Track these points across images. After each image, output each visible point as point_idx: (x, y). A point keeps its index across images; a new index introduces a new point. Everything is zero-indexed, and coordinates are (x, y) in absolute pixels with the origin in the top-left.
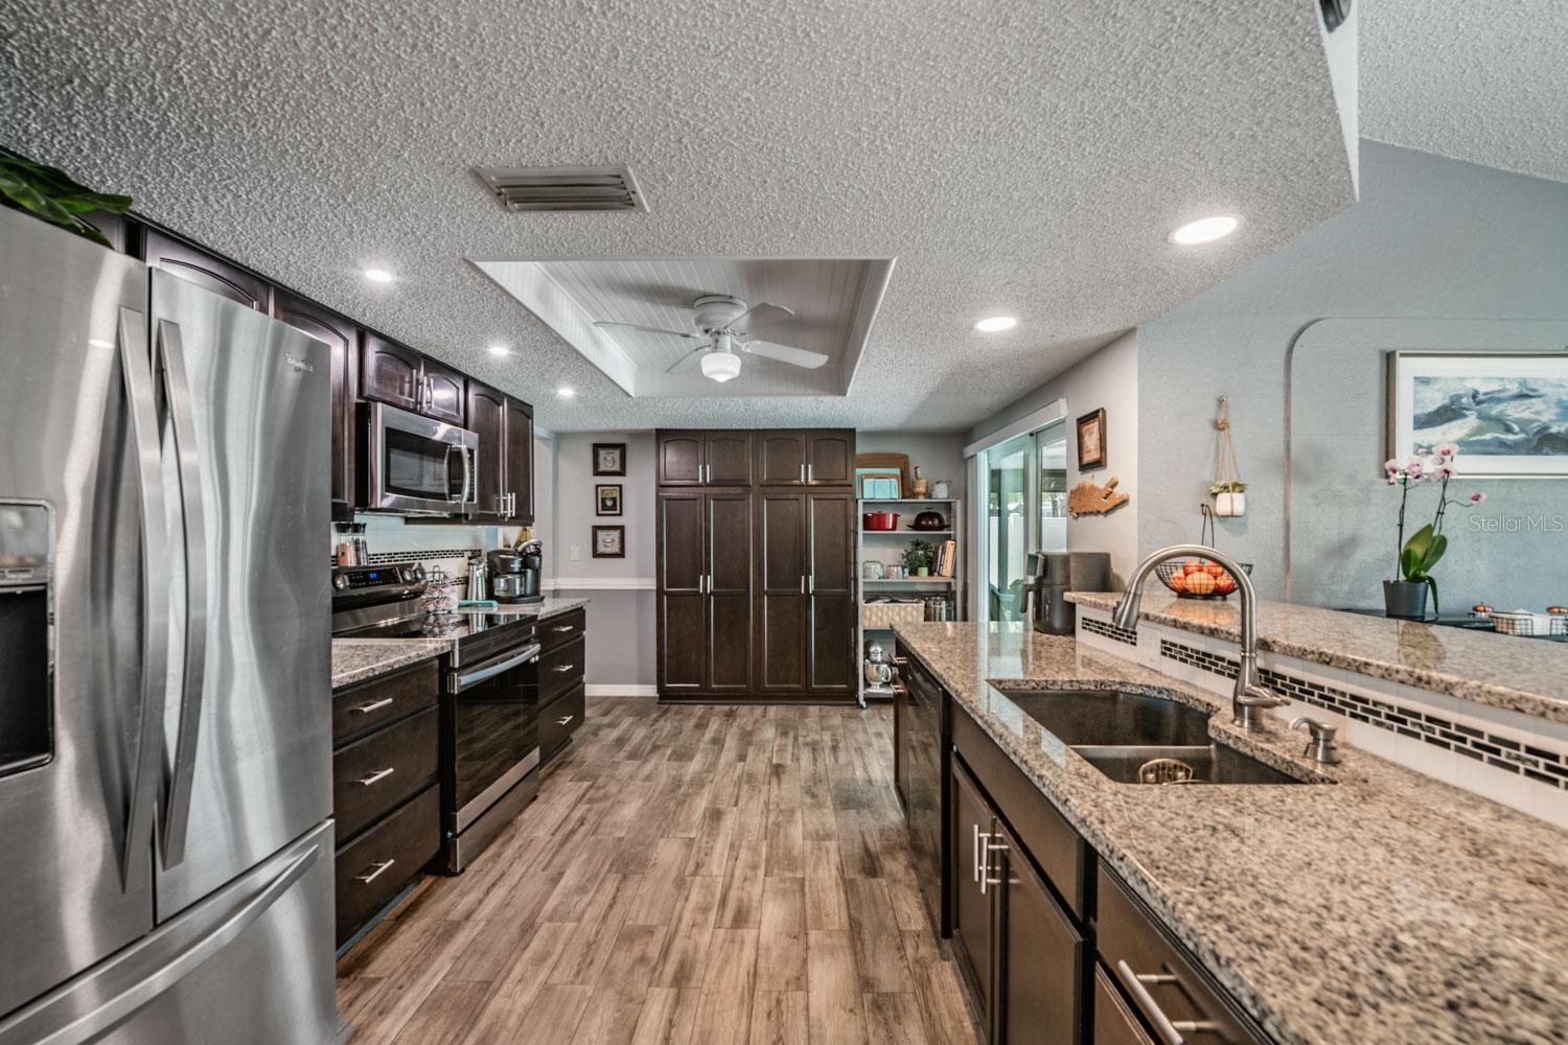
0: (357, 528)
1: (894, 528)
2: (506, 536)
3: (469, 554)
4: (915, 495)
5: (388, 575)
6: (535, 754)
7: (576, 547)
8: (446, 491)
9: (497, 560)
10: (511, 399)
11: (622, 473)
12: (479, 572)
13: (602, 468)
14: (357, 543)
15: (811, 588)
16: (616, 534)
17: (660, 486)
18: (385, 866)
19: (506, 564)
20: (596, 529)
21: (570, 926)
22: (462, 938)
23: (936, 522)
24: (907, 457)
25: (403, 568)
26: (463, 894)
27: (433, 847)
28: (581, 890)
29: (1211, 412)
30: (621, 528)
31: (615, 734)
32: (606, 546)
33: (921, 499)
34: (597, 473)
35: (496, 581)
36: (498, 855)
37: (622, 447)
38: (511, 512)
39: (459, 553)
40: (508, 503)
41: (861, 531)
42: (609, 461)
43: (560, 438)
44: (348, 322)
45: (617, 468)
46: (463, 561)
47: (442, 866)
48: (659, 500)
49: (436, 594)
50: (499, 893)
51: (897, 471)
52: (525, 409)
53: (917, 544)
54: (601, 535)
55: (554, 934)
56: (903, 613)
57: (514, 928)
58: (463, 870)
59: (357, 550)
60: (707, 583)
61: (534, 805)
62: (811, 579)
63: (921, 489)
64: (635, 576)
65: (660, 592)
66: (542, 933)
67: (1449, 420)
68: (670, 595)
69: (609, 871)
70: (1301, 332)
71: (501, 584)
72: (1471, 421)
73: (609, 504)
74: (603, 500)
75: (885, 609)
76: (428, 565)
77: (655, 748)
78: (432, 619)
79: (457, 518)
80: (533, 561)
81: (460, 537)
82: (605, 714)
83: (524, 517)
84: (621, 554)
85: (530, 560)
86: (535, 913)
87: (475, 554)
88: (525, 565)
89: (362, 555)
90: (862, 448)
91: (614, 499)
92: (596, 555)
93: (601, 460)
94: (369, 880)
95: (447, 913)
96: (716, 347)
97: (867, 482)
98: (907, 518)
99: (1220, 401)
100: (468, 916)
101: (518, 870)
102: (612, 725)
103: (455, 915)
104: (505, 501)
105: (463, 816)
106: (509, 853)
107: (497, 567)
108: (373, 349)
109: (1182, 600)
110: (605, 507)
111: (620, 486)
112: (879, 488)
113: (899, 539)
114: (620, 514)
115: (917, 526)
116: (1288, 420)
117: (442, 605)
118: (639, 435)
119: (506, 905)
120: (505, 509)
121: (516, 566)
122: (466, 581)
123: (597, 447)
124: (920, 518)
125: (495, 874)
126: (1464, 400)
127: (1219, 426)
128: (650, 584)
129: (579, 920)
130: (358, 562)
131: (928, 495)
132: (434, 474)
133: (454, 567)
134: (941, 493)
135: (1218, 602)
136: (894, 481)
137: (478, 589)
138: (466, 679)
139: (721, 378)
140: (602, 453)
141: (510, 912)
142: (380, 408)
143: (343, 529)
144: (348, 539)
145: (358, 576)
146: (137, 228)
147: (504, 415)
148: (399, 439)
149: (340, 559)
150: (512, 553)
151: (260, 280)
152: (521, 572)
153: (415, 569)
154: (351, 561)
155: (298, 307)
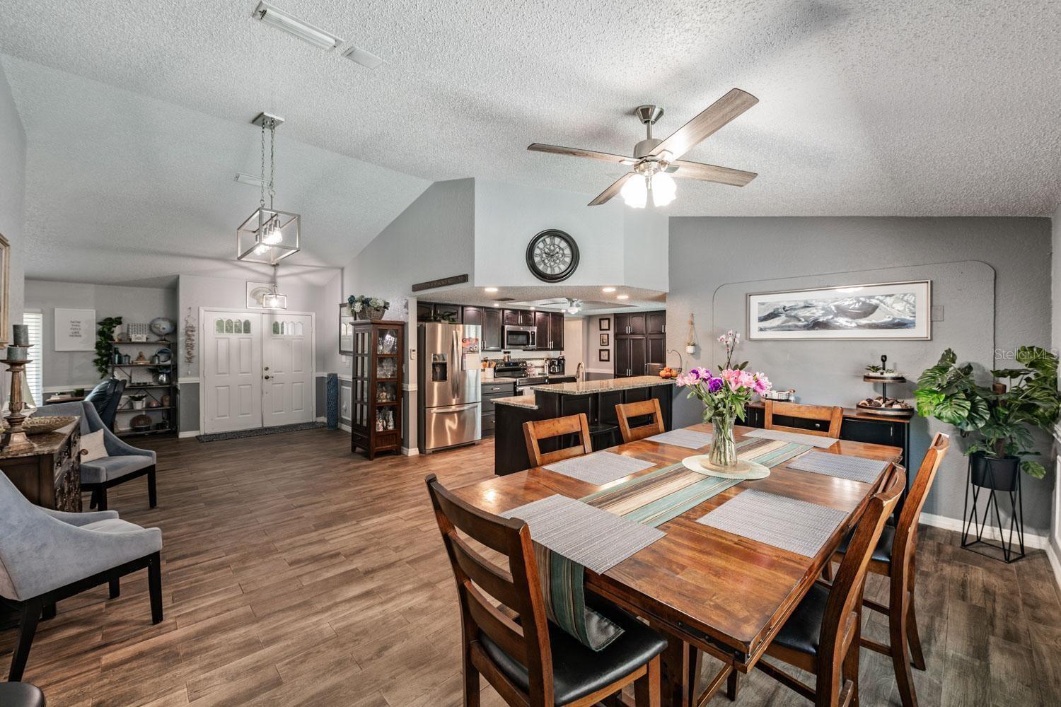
0: (509, 353)
2: (555, 354)
3: (545, 359)
5: (516, 364)
7: (595, 357)
8: (527, 343)
9: (551, 361)
10: (552, 313)
11: (607, 329)
12: (548, 364)
13: (602, 328)
14: (508, 356)
16: (607, 352)
17: (615, 335)
19: (554, 362)
20: (600, 350)
25: (521, 362)
30: (608, 350)
32: (603, 357)
34: (601, 330)
35: (551, 367)
37: (609, 319)
38: (554, 347)
39: (542, 359)
40: (551, 344)
42: (605, 325)
43: (589, 317)
44: (500, 309)
46: (544, 361)
48: (616, 340)
49: (530, 370)
52: (560, 315)
54: (602, 352)
60: (629, 372)
64: (609, 368)
65: (614, 375)
67: (773, 318)
70: (718, 289)
72: (783, 318)
74: (602, 340)
76: (528, 362)
78: (527, 375)
79: (532, 350)
80: (561, 362)
81: (543, 354)
83: (559, 346)
84: (608, 360)
87: (548, 359)
88: (559, 363)
89: (509, 359)
91: (606, 339)
92: (601, 360)
93: (602, 325)
96: (571, 305)
99: (692, 315)
104: (549, 344)
107: (552, 364)
108: (506, 313)
110: (603, 342)
111: (607, 335)
114: (608, 345)
116: (713, 321)
117: (532, 373)
118: (612, 315)
120: (550, 346)
121: (556, 363)
122: (543, 367)
123: (600, 320)
126: (780, 310)
127: (692, 323)
128: (612, 372)
132: (522, 339)
133: (539, 363)
137: (546, 371)
139: (573, 313)
140: (602, 322)
142: (506, 326)
143: (505, 353)
144: (506, 355)
145: (507, 364)
146: (463, 307)
147: (550, 319)
148: (510, 333)
149: (504, 360)
150: (556, 359)
151: (482, 307)
152: (558, 365)
153: (524, 362)
154: (507, 361)
155: (488, 310)
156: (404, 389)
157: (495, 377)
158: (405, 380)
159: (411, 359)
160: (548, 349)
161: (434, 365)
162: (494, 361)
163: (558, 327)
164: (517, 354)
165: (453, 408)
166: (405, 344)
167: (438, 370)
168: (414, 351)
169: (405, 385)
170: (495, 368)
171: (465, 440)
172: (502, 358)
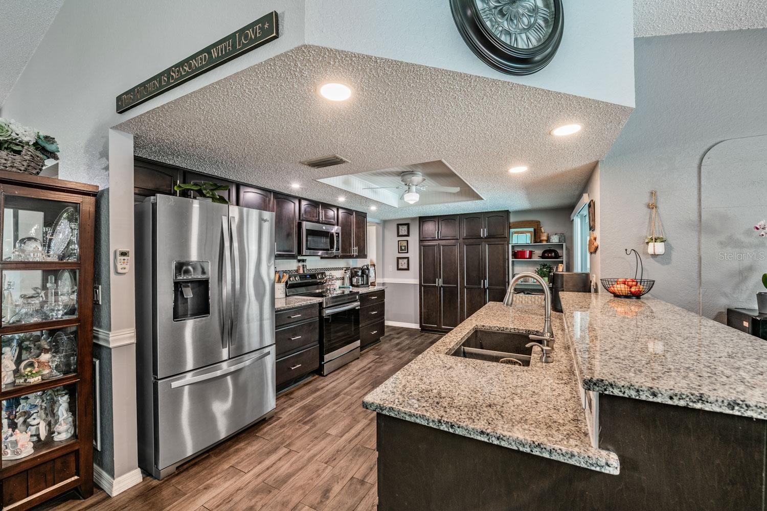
0: (303, 261)
1: (530, 257)
3: (344, 269)
4: (541, 241)
5: (313, 276)
6: (358, 343)
7: (391, 266)
8: (329, 248)
9: (353, 271)
10: (357, 212)
11: (408, 235)
12: (348, 275)
13: (400, 234)
14: (303, 265)
15: (487, 286)
16: (406, 261)
17: (421, 241)
18: (298, 366)
19: (356, 272)
20: (398, 258)
21: (349, 397)
22: (318, 393)
23: (553, 254)
24: (539, 222)
25: (318, 274)
26: (324, 382)
27: (317, 366)
28: (358, 388)
29: (646, 199)
30: (408, 258)
31: (398, 341)
32: (402, 266)
33: (545, 243)
34: (399, 236)
35: (353, 279)
36: (339, 373)
37: (408, 225)
38: (356, 254)
39: (342, 269)
40: (355, 250)
41: (511, 260)
42: (403, 230)
43: (385, 223)
44: (295, 197)
45: (406, 233)
46: (343, 271)
47: (319, 372)
48: (420, 246)
49: (330, 283)
50: (334, 384)
51: (532, 230)
52: (363, 215)
53: (544, 265)
54: (400, 261)
55: (343, 398)
56: (533, 300)
57: (333, 394)
58: (326, 375)
59: (303, 268)
60: (440, 282)
61: (357, 361)
62: (487, 282)
63: (544, 238)
64: (412, 278)
65: (420, 285)
66: (340, 397)
68: (425, 287)
69: (369, 385)
70: (709, 150)
71: (354, 280)
73: (403, 248)
74: (401, 247)
75: (524, 297)
76: (327, 273)
77: (409, 348)
78: (329, 291)
79: (335, 257)
80: (366, 272)
81: (342, 263)
82: (398, 334)
83: (362, 254)
84: (408, 269)
85: (364, 272)
86: (341, 391)
87: (347, 269)
88: (363, 273)
89: (305, 269)
90: (513, 219)
91: (405, 246)
92: (398, 269)
93: (400, 230)
94: (293, 368)
95: (317, 386)
96: (409, 190)
97: (515, 236)
98: (538, 252)
99: (653, 194)
100: (322, 388)
101: (343, 379)
102: (398, 338)
103: (319, 387)
104: (354, 250)
105: (327, 357)
106: (342, 373)
107: (354, 274)
108: (304, 203)
109: (616, 298)
110: (402, 250)
111: (407, 241)
112: (521, 238)
113: (535, 263)
114: (407, 252)
115: (543, 257)
116: (700, 200)
117: (332, 287)
118: (413, 219)
119: (334, 387)
120: (354, 253)
121: (360, 273)
122: (343, 279)
123: (398, 225)
124: (544, 252)
125: (335, 378)
127: (652, 207)
128: (417, 282)
129: (352, 396)
130: (304, 272)
131: (548, 240)
132: (324, 242)
133: (338, 274)
134: (555, 240)
135: (634, 299)
136: (529, 235)
137: (347, 281)
138: (328, 312)
139: (412, 203)
140: (400, 227)
141: (334, 389)
142: (304, 223)
143: (299, 261)
144: (301, 264)
145: (303, 277)
146: (238, 186)
147: (353, 218)
148: (310, 233)
149: (297, 271)
150: (359, 269)
151: (269, 191)
152: (362, 276)
153: (322, 274)
154: (301, 271)
155: (280, 196)
156: (101, 343)
157: (286, 296)
158: (104, 321)
159: (117, 273)
160: (351, 257)
161: (178, 287)
162: (285, 272)
163: (361, 230)
164: (313, 263)
165: (225, 367)
166: (103, 237)
167: (189, 293)
168: (124, 254)
169: (102, 333)
170: (287, 283)
171: (249, 420)
172: (296, 269)
